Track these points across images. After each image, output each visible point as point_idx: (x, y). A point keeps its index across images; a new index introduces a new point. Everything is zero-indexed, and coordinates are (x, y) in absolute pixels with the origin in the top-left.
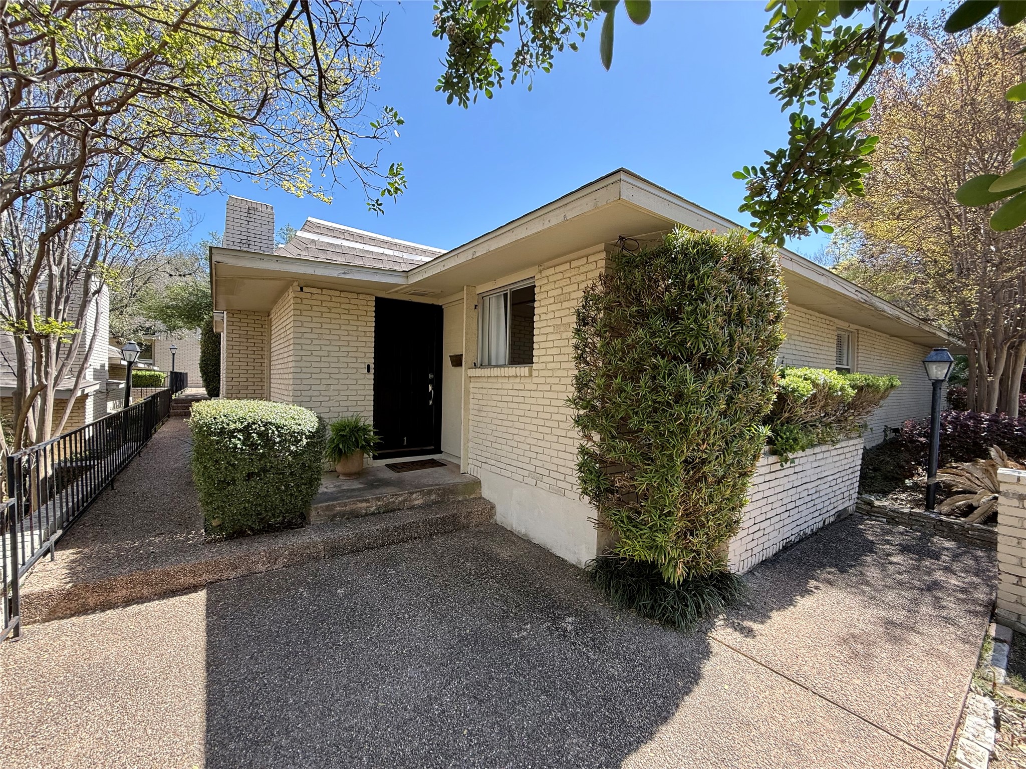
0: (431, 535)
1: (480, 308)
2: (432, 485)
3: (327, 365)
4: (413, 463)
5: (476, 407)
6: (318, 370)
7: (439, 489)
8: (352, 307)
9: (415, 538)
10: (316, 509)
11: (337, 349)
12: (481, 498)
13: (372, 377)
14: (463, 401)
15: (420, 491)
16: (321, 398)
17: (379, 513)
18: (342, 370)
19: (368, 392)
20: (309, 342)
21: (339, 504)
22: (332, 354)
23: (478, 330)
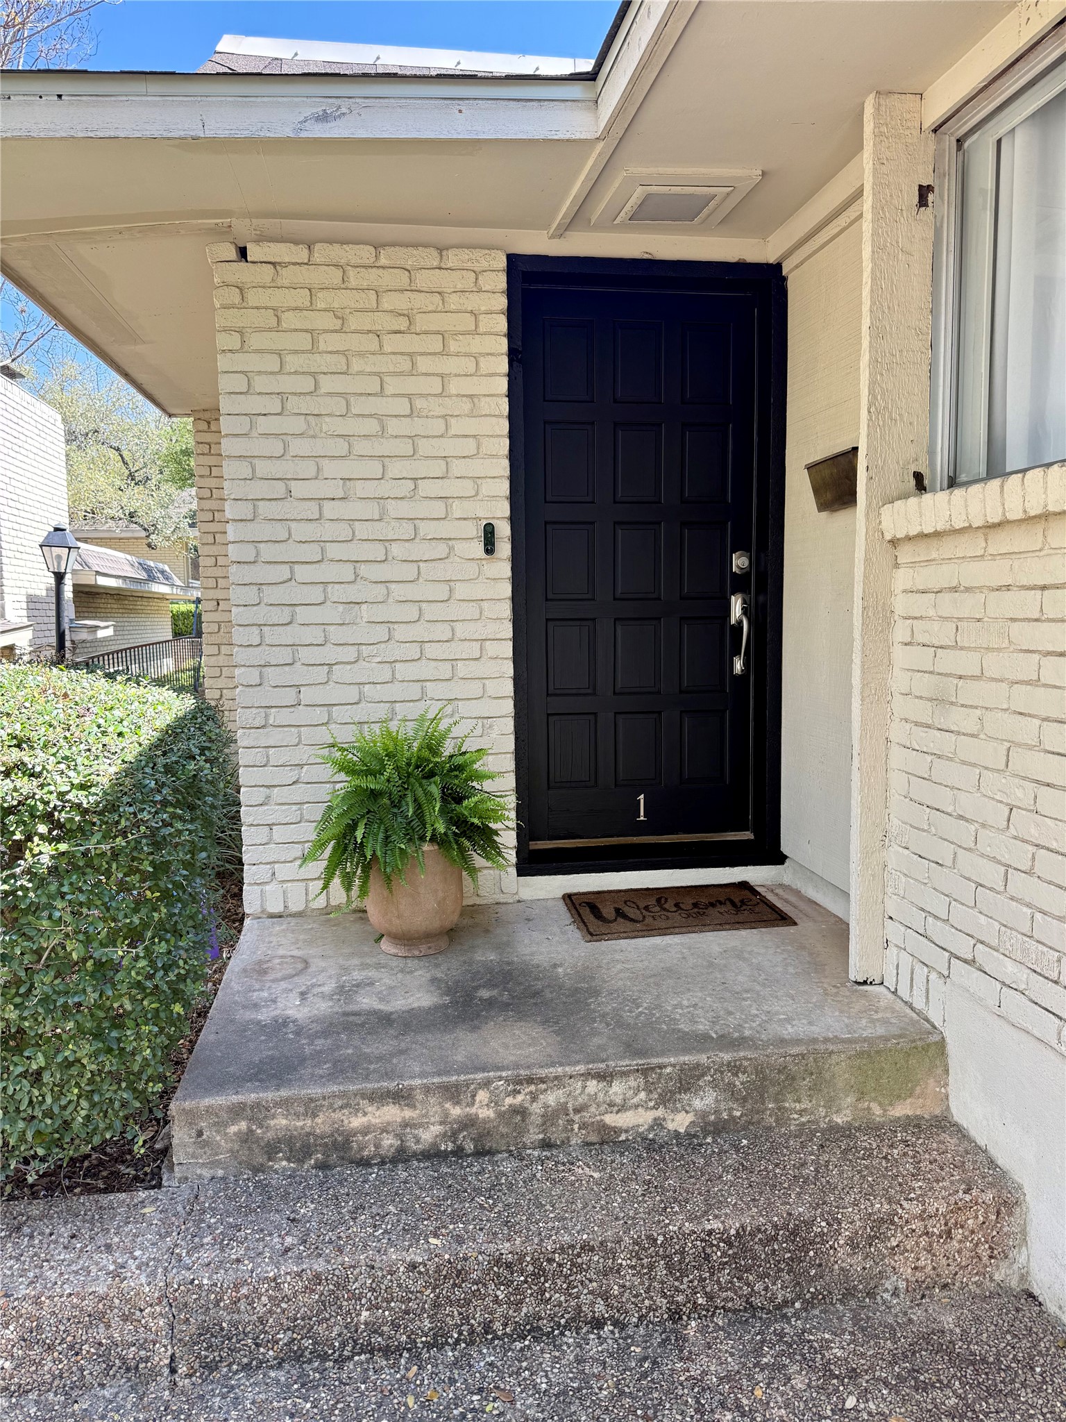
0: (675, 1315)
1: (944, 203)
2: (701, 1041)
3: (343, 531)
4: (661, 895)
5: (924, 685)
6: (312, 552)
7: (735, 1069)
8: (419, 301)
9: (598, 1324)
10: (191, 1116)
11: (375, 469)
12: (943, 1124)
13: (505, 569)
14: (857, 659)
15: (645, 1071)
16: (329, 653)
17: (459, 1152)
18: (396, 550)
19: (491, 629)
20: (276, 447)
21: (285, 1103)
22: (360, 489)
23: (934, 312)
